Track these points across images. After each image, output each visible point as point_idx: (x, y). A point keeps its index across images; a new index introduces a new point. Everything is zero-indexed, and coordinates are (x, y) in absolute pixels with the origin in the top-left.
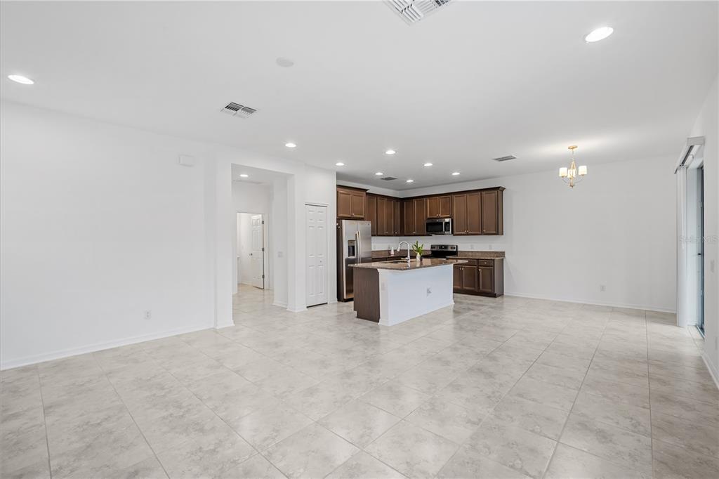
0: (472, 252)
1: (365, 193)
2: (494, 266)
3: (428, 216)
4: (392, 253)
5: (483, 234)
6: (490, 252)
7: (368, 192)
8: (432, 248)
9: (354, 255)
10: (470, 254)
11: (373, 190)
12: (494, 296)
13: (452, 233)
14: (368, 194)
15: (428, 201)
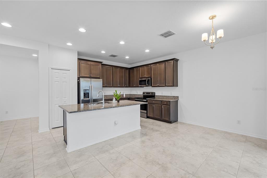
0: (162, 96)
1: (100, 64)
2: (170, 105)
3: (141, 77)
4: (124, 96)
5: (165, 86)
6: (171, 96)
7: (102, 63)
8: (143, 93)
9: (88, 98)
10: (161, 97)
11: (105, 62)
12: (170, 122)
13: (151, 86)
14: (102, 64)
15: (140, 68)
